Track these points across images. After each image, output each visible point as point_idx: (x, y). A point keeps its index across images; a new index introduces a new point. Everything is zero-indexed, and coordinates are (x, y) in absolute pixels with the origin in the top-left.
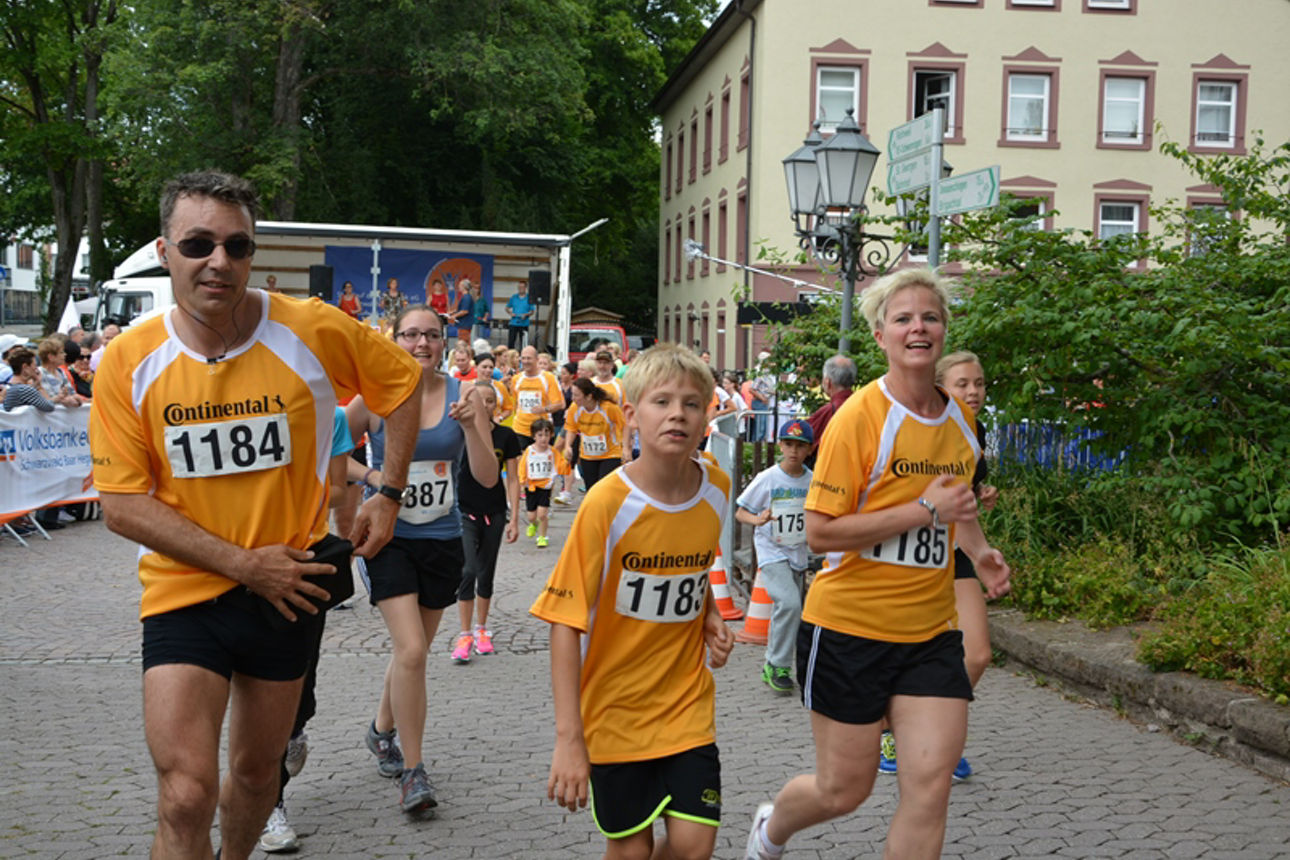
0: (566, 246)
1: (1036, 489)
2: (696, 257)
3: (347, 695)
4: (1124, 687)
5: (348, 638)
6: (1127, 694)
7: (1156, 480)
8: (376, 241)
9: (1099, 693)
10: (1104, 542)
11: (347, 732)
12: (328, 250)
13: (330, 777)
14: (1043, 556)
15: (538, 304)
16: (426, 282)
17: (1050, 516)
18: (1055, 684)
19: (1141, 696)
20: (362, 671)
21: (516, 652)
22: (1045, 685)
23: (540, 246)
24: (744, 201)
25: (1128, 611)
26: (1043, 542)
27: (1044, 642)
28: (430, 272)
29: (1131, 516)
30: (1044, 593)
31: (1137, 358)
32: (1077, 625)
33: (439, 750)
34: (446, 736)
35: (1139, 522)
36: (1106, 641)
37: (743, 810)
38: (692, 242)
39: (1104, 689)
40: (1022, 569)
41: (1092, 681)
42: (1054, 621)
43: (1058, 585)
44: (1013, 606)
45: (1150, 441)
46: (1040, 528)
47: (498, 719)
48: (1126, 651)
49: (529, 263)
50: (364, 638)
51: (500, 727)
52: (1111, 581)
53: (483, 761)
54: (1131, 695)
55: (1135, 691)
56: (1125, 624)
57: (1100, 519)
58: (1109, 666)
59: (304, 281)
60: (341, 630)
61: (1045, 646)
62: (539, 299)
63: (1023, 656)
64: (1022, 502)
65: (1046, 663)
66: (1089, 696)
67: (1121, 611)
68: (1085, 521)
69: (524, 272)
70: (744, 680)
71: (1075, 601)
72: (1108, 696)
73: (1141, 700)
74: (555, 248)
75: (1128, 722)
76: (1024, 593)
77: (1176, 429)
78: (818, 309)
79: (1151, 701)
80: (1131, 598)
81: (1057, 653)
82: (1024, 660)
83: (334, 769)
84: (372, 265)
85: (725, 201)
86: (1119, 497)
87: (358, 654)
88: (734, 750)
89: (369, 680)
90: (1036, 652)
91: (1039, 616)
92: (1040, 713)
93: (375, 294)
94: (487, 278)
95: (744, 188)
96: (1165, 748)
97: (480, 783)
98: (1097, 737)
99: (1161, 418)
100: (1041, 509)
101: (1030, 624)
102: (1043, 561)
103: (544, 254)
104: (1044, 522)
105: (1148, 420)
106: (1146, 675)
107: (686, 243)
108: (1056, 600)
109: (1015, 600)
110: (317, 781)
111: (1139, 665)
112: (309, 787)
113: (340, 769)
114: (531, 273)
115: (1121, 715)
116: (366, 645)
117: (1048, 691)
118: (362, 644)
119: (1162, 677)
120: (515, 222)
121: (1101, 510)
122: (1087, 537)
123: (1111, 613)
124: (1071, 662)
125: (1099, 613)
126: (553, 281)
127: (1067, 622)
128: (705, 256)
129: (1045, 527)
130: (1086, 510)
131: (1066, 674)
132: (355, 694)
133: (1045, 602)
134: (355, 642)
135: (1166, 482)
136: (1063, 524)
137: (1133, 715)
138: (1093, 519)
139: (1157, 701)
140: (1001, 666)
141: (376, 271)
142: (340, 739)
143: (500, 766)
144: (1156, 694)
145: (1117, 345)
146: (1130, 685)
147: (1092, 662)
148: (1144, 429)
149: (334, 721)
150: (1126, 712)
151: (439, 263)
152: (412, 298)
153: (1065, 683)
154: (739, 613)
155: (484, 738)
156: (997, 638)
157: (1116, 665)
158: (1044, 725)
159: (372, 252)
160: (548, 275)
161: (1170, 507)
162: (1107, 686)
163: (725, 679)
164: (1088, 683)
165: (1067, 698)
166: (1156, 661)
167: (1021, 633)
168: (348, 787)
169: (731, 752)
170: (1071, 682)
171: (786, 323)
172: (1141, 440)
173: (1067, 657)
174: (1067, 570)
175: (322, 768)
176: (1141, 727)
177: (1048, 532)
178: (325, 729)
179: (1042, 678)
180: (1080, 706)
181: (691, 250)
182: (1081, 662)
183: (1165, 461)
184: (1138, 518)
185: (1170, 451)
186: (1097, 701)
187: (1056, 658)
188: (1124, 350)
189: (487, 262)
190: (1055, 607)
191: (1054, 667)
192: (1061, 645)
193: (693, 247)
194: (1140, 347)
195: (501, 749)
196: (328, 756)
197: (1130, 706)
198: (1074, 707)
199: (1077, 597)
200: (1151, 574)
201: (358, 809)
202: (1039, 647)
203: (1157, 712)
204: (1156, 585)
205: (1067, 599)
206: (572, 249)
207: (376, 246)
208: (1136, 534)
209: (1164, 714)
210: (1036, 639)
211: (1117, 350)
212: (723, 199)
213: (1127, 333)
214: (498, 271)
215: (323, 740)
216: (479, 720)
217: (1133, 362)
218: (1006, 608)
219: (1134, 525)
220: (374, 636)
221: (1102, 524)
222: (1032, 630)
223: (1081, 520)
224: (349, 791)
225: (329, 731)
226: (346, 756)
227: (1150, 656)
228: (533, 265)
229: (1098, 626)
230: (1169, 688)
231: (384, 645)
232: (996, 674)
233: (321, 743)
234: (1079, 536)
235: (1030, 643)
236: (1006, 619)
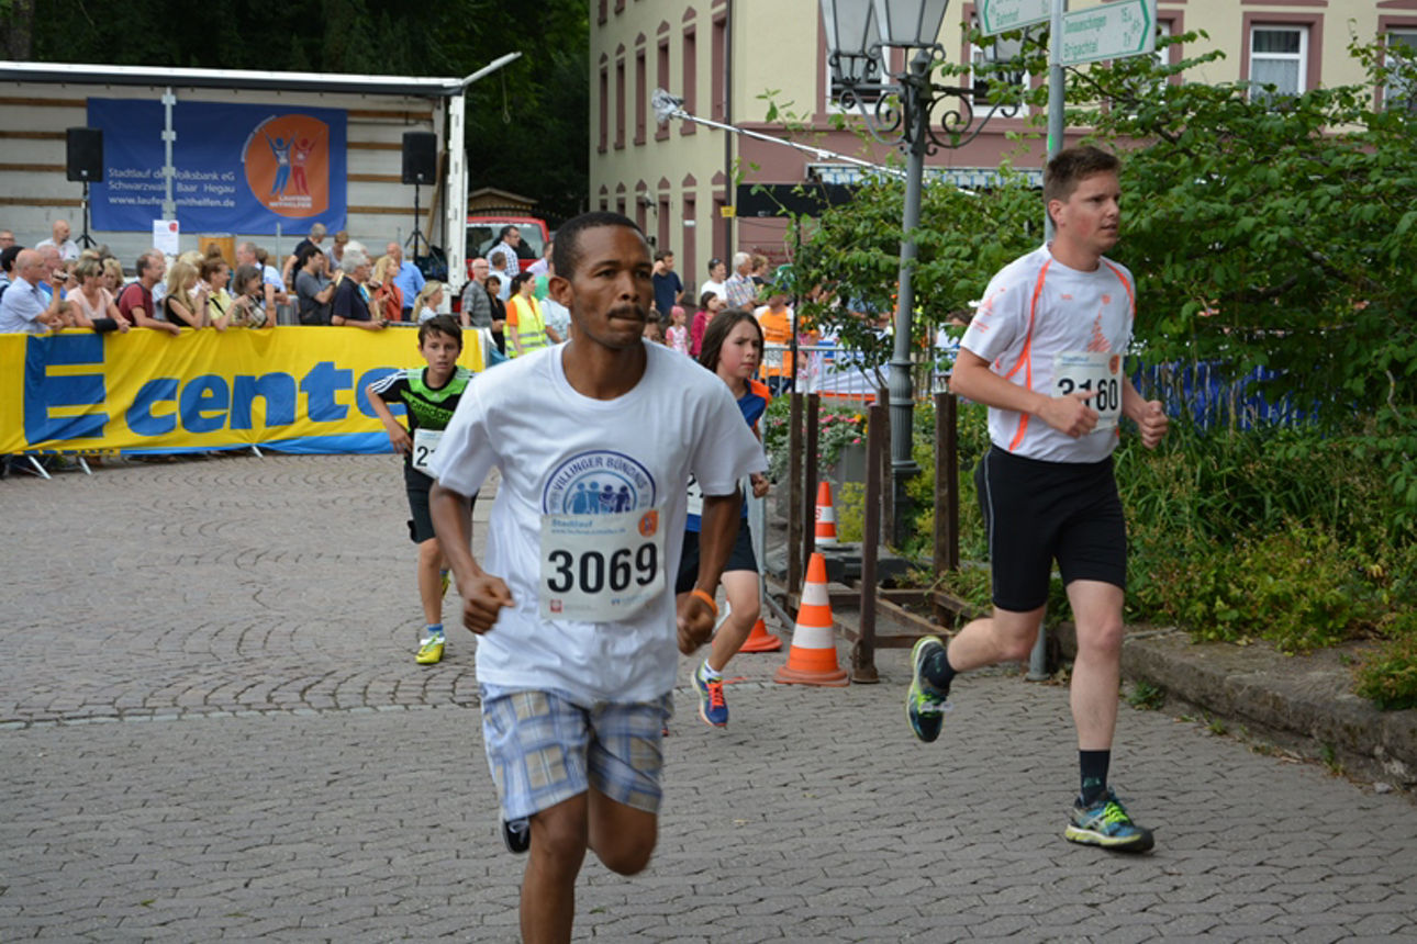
0: (459, 94)
1: (1197, 457)
2: (670, 116)
3: (237, 771)
4: (1339, 733)
5: (214, 690)
6: (1343, 741)
7: (1370, 441)
8: (169, 90)
9: (1303, 740)
10: (1298, 531)
11: (251, 822)
12: (91, 104)
13: (246, 885)
14: (1211, 552)
15: (417, 183)
16: (243, 153)
17: (1216, 495)
18: (1238, 731)
19: (1364, 743)
20: (248, 737)
21: (463, 704)
22: (1223, 733)
23: (417, 96)
24: (723, 25)
25: (1335, 626)
26: (1208, 530)
27: (1221, 673)
28: (251, 136)
29: (1332, 492)
30: (1219, 603)
31: (1336, 267)
32: (1264, 648)
33: (390, 843)
34: (396, 824)
35: (1344, 501)
36: (1307, 669)
37: (839, 911)
38: (664, 94)
39: (1310, 736)
40: (1185, 571)
41: (1292, 725)
42: (1231, 642)
43: (1235, 592)
44: (1168, 624)
45: (1359, 386)
46: (1202, 511)
47: (465, 798)
48: (1338, 682)
49: (402, 121)
50: (239, 690)
51: (469, 810)
52: (1311, 585)
53: (458, 857)
54: (1349, 742)
55: (1354, 737)
56: (1331, 645)
57: (1287, 496)
58: (1319, 704)
59: (58, 153)
60: (201, 679)
61: (1222, 679)
62: (420, 176)
63: (1190, 693)
64: (1178, 474)
65: (1224, 701)
66: (1288, 746)
67: (1324, 627)
68: (1268, 502)
69: (396, 135)
70: (800, 735)
71: (1260, 615)
72: (1315, 746)
73: (1362, 749)
74: (442, 97)
75: (1346, 781)
76: (1188, 605)
77: (1397, 367)
78: (859, 193)
79: (1379, 751)
80: (1338, 609)
81: (1240, 687)
82: (1192, 699)
83: (250, 874)
84: (163, 128)
85: (694, 26)
86: (1315, 464)
87: (234, 712)
88: (808, 832)
89: (261, 749)
90: (1210, 687)
91: (1211, 635)
92: (1222, 770)
93: (169, 171)
94: (339, 146)
95: (723, 6)
96: (1401, 815)
97: (462, 887)
98: (1308, 801)
99: (1375, 353)
100: (1206, 487)
101: (1199, 647)
102: (1214, 558)
103: (423, 107)
104: (1208, 502)
105: (1355, 356)
106: (1371, 715)
107: (654, 94)
108: (1234, 614)
109: (1174, 614)
110: (229, 891)
111: (1359, 701)
112: (217, 900)
113: (257, 873)
114: (406, 136)
115: (1335, 772)
116: (243, 699)
117: (1229, 741)
118: (236, 697)
119: (1394, 717)
120: (372, 60)
121: (1289, 484)
122: (1270, 524)
123: (1312, 630)
124: (1261, 700)
125: (1294, 629)
126: (440, 147)
127: (1249, 644)
128: (685, 114)
129: (1210, 509)
130: (1270, 485)
131: (1254, 716)
132: (248, 769)
133: (1220, 617)
134: (225, 695)
135: (1384, 444)
136: (1237, 505)
137: (1352, 770)
138: (1277, 497)
139: (1386, 750)
140: (1158, 709)
141: (169, 135)
142: (245, 832)
143: (483, 864)
144: (1386, 741)
145: (1308, 247)
146: (1347, 729)
147: (1291, 699)
148: (1349, 370)
149: (228, 808)
150: (1342, 766)
151: (264, 122)
152: (224, 177)
153: (1252, 729)
154: (774, 641)
155: (451, 825)
156: (1153, 669)
157: (1327, 703)
158: (1232, 787)
159: (164, 107)
160: (433, 138)
161: (1390, 479)
162: (1314, 731)
163: (773, 735)
164: (1286, 728)
165: (1257, 749)
166: (1383, 694)
167: (1186, 661)
168: (276, 898)
169: (804, 835)
170: (1262, 727)
171: (814, 215)
172: (1346, 386)
173: (1256, 693)
174: (1247, 571)
175: (229, 873)
176: (1365, 787)
177: (1215, 517)
178: (217, 819)
179: (1218, 723)
180: (1275, 761)
181: (661, 106)
182: (1276, 699)
183: (1383, 414)
184: (1342, 496)
185: (1389, 399)
186: (1299, 753)
187: (1240, 694)
188: (1317, 254)
189: (336, 121)
190: (1233, 623)
191: (1237, 707)
192: (1245, 676)
193: (667, 101)
194: (1340, 250)
195: (478, 840)
196: (235, 856)
197: (1348, 759)
198: (1269, 761)
199: (1264, 610)
200: (1363, 574)
201: (299, 927)
202: (1214, 679)
203: (1386, 765)
204: (1373, 589)
205: (1249, 612)
206: (467, 98)
207: (169, 99)
208: (1340, 517)
209: (1397, 768)
210: (1209, 668)
211: (1308, 255)
212: (689, 23)
213: (1319, 229)
214: (355, 134)
215: (219, 834)
216: (436, 801)
217: (1330, 272)
218: (1162, 626)
219: (1336, 505)
220: (252, 686)
221: (1290, 504)
222: (1202, 656)
223: (1263, 498)
224: (277, 902)
225: (225, 822)
226: (260, 857)
227: (1377, 688)
228: (407, 124)
229: (1294, 648)
230: (1405, 732)
231: (269, 699)
232: (1152, 719)
233: (217, 839)
234: (1260, 522)
235: (1201, 675)
236: (1164, 641)
